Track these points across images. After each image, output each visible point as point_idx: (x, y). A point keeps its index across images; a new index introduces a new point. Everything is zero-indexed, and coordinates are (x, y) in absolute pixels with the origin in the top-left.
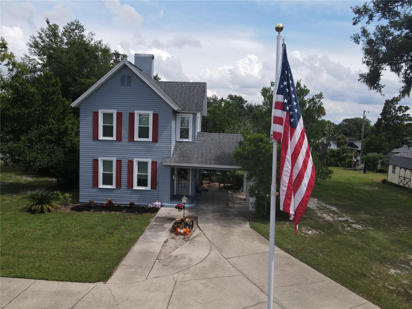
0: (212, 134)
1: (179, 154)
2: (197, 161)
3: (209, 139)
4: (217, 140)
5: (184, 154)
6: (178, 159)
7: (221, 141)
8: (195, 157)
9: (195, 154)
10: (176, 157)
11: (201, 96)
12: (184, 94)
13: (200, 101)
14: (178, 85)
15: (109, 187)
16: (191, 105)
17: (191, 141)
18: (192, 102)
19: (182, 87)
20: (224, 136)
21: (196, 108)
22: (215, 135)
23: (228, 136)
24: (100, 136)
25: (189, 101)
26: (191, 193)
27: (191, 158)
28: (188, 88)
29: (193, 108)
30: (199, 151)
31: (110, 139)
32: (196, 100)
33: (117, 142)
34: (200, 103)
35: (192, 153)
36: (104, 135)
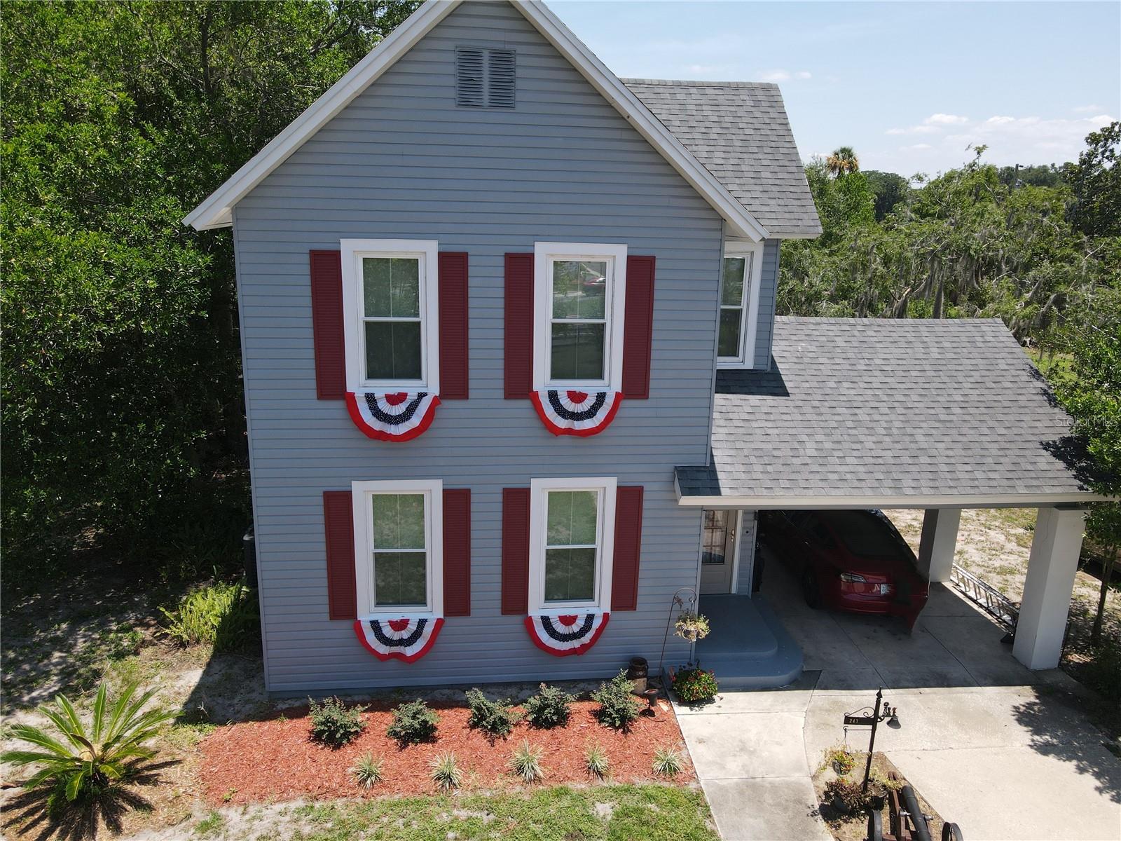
0: (813, 324)
1: (733, 445)
2: (830, 476)
3: (815, 349)
4: (848, 355)
5: (750, 438)
6: (743, 476)
7: (868, 356)
8: (808, 453)
9: (800, 438)
10: (729, 460)
11: (782, 151)
12: (702, 142)
13: (786, 176)
14: (655, 96)
15: (412, 614)
16: (757, 201)
17: (752, 368)
18: (752, 181)
19: (678, 107)
20: (865, 334)
21: (787, 216)
22: (825, 327)
23: (879, 329)
24: (356, 378)
25: (741, 181)
26: (739, 583)
27: (795, 461)
28: (707, 110)
29: (773, 215)
30: (809, 417)
31: (410, 387)
32: (769, 175)
33: (446, 404)
34: (792, 189)
35: (784, 431)
36: (373, 373)
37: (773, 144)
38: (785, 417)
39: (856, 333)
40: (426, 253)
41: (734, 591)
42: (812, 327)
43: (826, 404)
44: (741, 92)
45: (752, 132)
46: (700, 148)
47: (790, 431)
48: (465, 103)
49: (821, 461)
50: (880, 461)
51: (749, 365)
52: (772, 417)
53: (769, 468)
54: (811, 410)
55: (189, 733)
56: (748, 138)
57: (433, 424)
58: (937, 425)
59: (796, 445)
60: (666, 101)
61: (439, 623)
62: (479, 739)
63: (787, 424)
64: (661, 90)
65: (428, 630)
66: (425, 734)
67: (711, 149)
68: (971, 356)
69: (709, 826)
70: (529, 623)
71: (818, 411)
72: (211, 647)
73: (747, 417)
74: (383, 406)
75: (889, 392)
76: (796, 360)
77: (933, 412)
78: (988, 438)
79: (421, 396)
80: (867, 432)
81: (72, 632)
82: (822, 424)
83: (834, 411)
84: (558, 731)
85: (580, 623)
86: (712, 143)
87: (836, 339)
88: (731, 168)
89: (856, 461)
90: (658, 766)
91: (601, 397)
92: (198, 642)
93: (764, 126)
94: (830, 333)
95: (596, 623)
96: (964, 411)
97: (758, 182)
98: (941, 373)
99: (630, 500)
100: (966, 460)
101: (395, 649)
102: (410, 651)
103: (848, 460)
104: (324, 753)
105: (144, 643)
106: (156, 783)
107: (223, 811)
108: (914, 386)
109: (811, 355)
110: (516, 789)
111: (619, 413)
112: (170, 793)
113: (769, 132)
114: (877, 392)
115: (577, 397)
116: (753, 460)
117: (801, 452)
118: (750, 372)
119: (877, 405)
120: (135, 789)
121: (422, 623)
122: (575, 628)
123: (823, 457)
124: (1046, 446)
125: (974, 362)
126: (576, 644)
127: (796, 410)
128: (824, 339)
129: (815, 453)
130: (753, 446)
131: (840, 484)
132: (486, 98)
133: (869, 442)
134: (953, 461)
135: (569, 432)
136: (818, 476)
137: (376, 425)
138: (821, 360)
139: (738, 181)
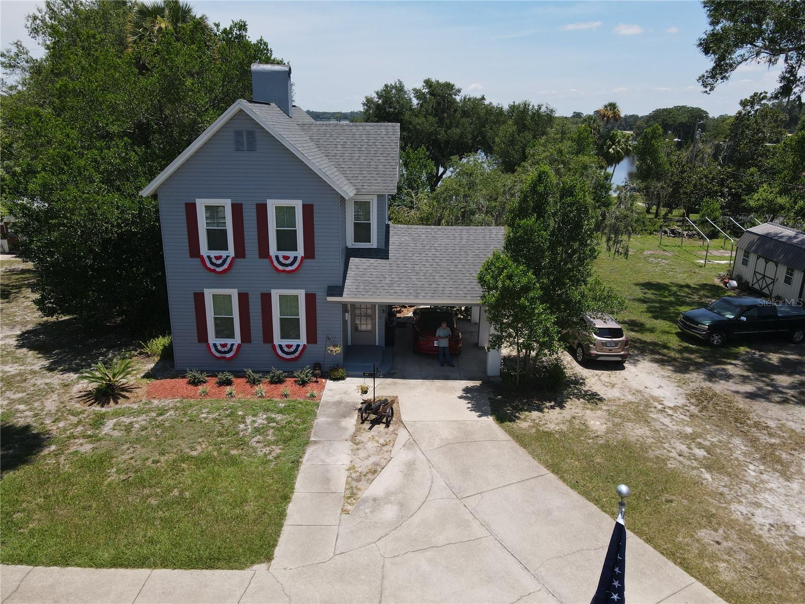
1: (356, 278)
2: (391, 291)
3: (410, 240)
4: (424, 242)
5: (364, 276)
7: (433, 243)
8: (386, 282)
10: (352, 284)
12: (357, 152)
15: (229, 342)
16: (373, 178)
17: (375, 248)
18: (374, 169)
21: (383, 185)
24: (204, 250)
25: (369, 169)
26: (379, 341)
27: (379, 285)
28: (364, 137)
29: (378, 185)
30: (393, 268)
31: (223, 253)
32: (382, 167)
33: (238, 260)
34: (390, 173)
35: (380, 273)
36: (210, 248)
38: (382, 268)
39: (433, 233)
40: (227, 204)
41: (377, 344)
42: (413, 230)
43: (403, 263)
47: (382, 274)
50: (415, 286)
51: (375, 246)
52: (377, 268)
53: (367, 288)
54: (395, 265)
55: (145, 380)
56: (378, 149)
57: (234, 267)
58: (448, 272)
59: (382, 279)
61: (239, 346)
62: (248, 386)
63: (382, 271)
65: (235, 348)
66: (228, 383)
67: (360, 155)
68: (480, 243)
70: (274, 347)
71: (398, 265)
72: (159, 358)
73: (366, 267)
74: (214, 260)
75: (434, 258)
76: (399, 244)
77: (449, 267)
79: (228, 257)
80: (415, 274)
81: (108, 351)
82: (398, 271)
83: (405, 266)
84: (278, 386)
85: (294, 348)
86: (362, 152)
87: (422, 235)
89: (405, 286)
90: (308, 395)
91: (296, 258)
92: (154, 355)
93: (387, 144)
94: (421, 233)
95: (300, 348)
96: (463, 267)
97: (376, 170)
98: (462, 251)
99: (311, 299)
100: (452, 286)
101: (223, 355)
102: (228, 356)
103: (402, 285)
104: (191, 387)
105: (134, 356)
106: (131, 392)
107: (152, 401)
108: (447, 256)
109: (407, 242)
110: (255, 400)
111: (303, 265)
112: (136, 395)
114: (429, 258)
115: (286, 258)
116: (361, 284)
117: (383, 282)
118: (373, 249)
119: (426, 263)
120: (124, 393)
121: (232, 345)
122: (292, 350)
123: (391, 285)
125: (480, 246)
126: (293, 356)
127: (389, 265)
128: (416, 235)
129: (389, 282)
130: (364, 279)
131: (394, 294)
132: (246, 148)
133: (414, 278)
134: (446, 286)
135: (284, 271)
136: (386, 291)
137: (212, 267)
138: (410, 245)
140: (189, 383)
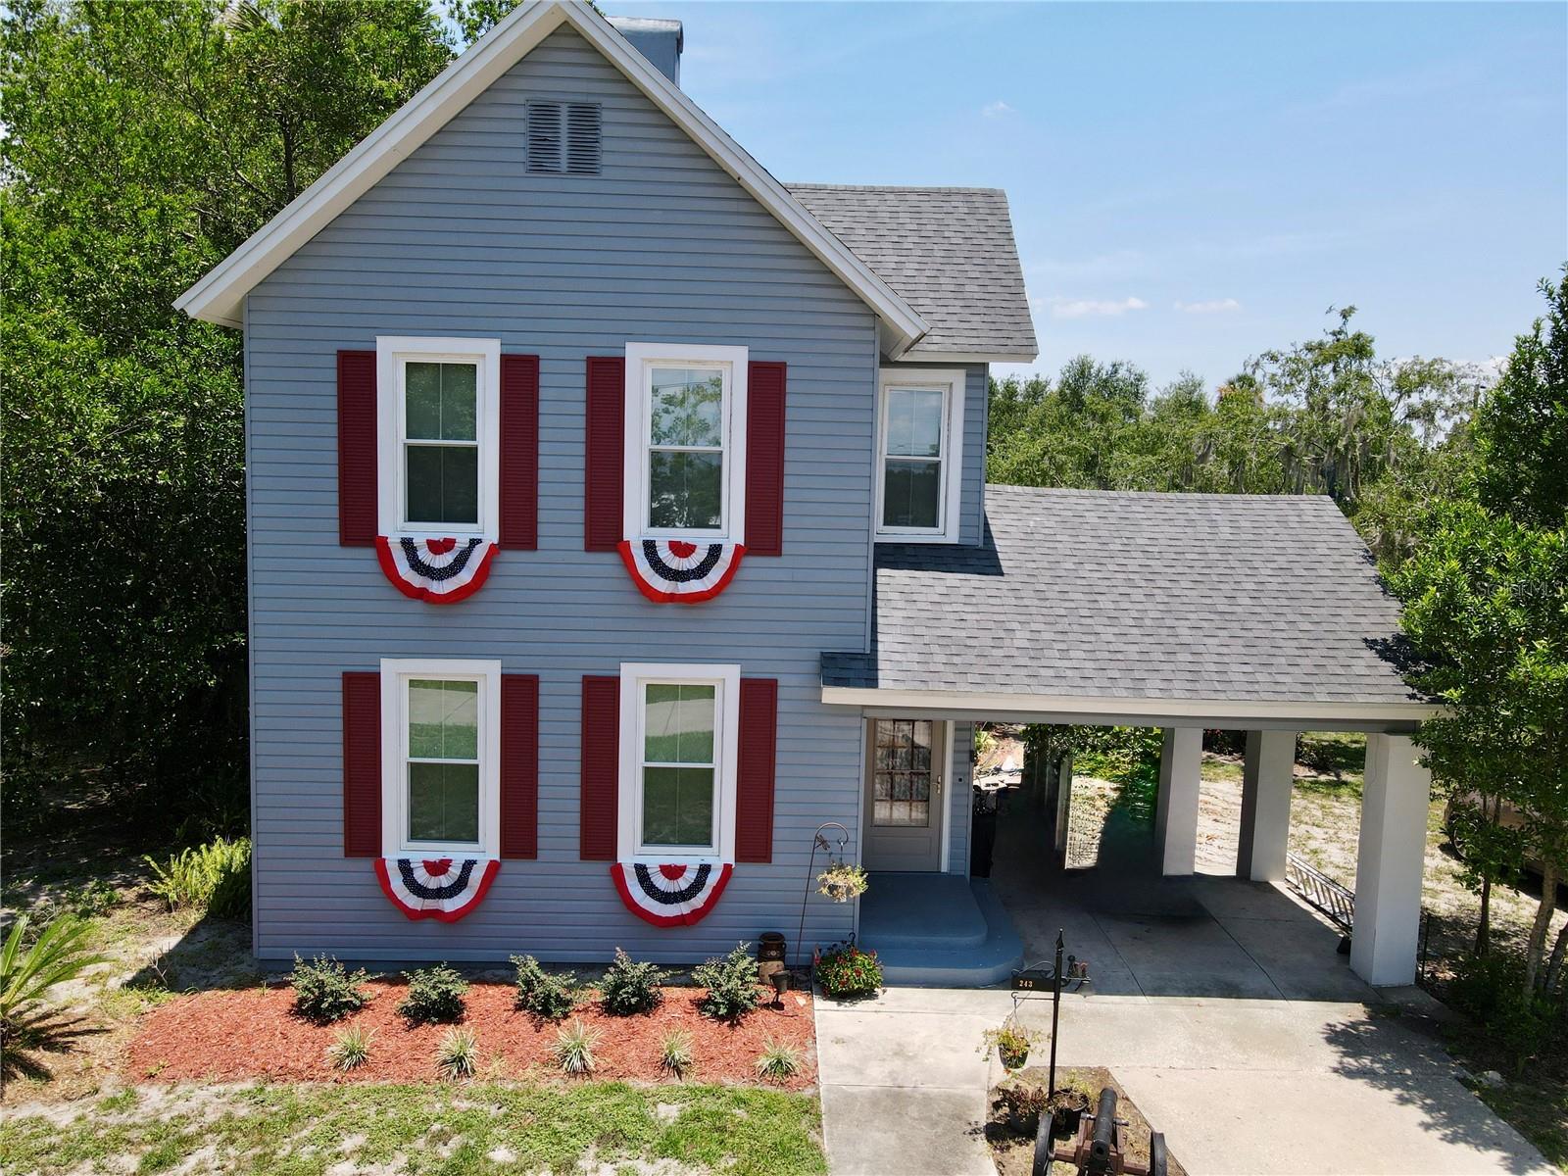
0: (1058, 496)
1: (910, 631)
2: (1043, 672)
3: (1054, 525)
4: (1100, 533)
5: (936, 623)
6: (916, 667)
7: (1128, 535)
8: (1017, 643)
9: (1008, 626)
10: (900, 648)
11: (997, 262)
13: (998, 289)
14: (838, 202)
15: (457, 853)
17: (957, 543)
19: (867, 214)
20: (1129, 509)
21: (993, 334)
22: (1074, 500)
23: (1150, 504)
24: (392, 518)
26: (952, 856)
27: (995, 652)
30: (1026, 602)
31: (460, 533)
32: (977, 289)
33: (508, 556)
34: (1004, 304)
35: (988, 617)
36: (414, 514)
37: (987, 255)
38: (991, 600)
39: (1117, 508)
40: (485, 356)
41: (944, 868)
42: (1054, 499)
43: (1057, 588)
44: (953, 198)
45: (961, 241)
46: (887, 258)
47: (996, 617)
48: (537, 167)
49: (1032, 654)
50: (1119, 656)
51: (952, 537)
52: (974, 600)
53: (956, 660)
54: (1032, 594)
56: (954, 247)
57: (491, 583)
58: (1212, 616)
59: (1002, 634)
60: (852, 208)
61: (493, 868)
62: (523, 1023)
63: (995, 609)
64: (846, 196)
65: (477, 876)
66: (449, 1011)
68: (1277, 538)
69: (813, 1136)
70: (617, 872)
71: (1042, 595)
73: (937, 599)
74: (425, 556)
75: (1150, 577)
76: (1023, 536)
77: (1209, 601)
78: (1284, 635)
79: (474, 543)
80: (1106, 621)
82: (1045, 611)
83: (1066, 596)
84: (637, 1021)
85: (690, 877)
87: (1086, 514)
88: (926, 280)
89: (1083, 655)
91: (715, 551)
92: (189, 903)
93: (978, 235)
94: (1078, 507)
95: (713, 879)
96: (1254, 602)
98: (1230, 557)
99: (758, 699)
100: (1246, 659)
101: (430, 904)
102: (449, 905)
103: (1072, 654)
106: (65, 1049)
107: (141, 1089)
108: (1187, 570)
109: (1046, 531)
110: (557, 1085)
111: (740, 574)
112: (80, 1063)
113: (983, 242)
114: (1131, 576)
115: (682, 550)
116: (935, 649)
117: (1007, 642)
118: (954, 547)
119: (1129, 591)
120: (35, 1055)
121: (468, 866)
122: (683, 884)
123: (1036, 650)
124: (1371, 644)
125: (1280, 545)
126: (683, 908)
127: (1010, 594)
128: (1070, 513)
129: (1027, 644)
130: (939, 632)
131: (1055, 682)
132: (564, 162)
133: (1108, 634)
134: (1226, 659)
135: (672, 598)
136: (1025, 671)
137: (416, 580)
138: (1059, 538)
139: (932, 295)
140: (299, 1011)
